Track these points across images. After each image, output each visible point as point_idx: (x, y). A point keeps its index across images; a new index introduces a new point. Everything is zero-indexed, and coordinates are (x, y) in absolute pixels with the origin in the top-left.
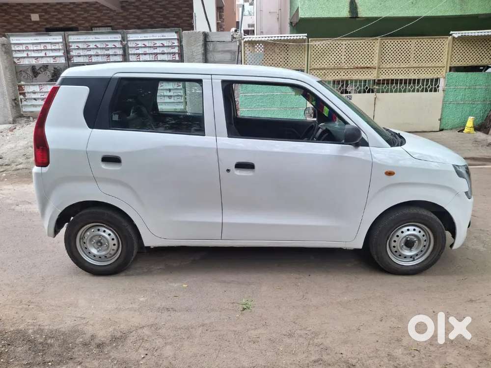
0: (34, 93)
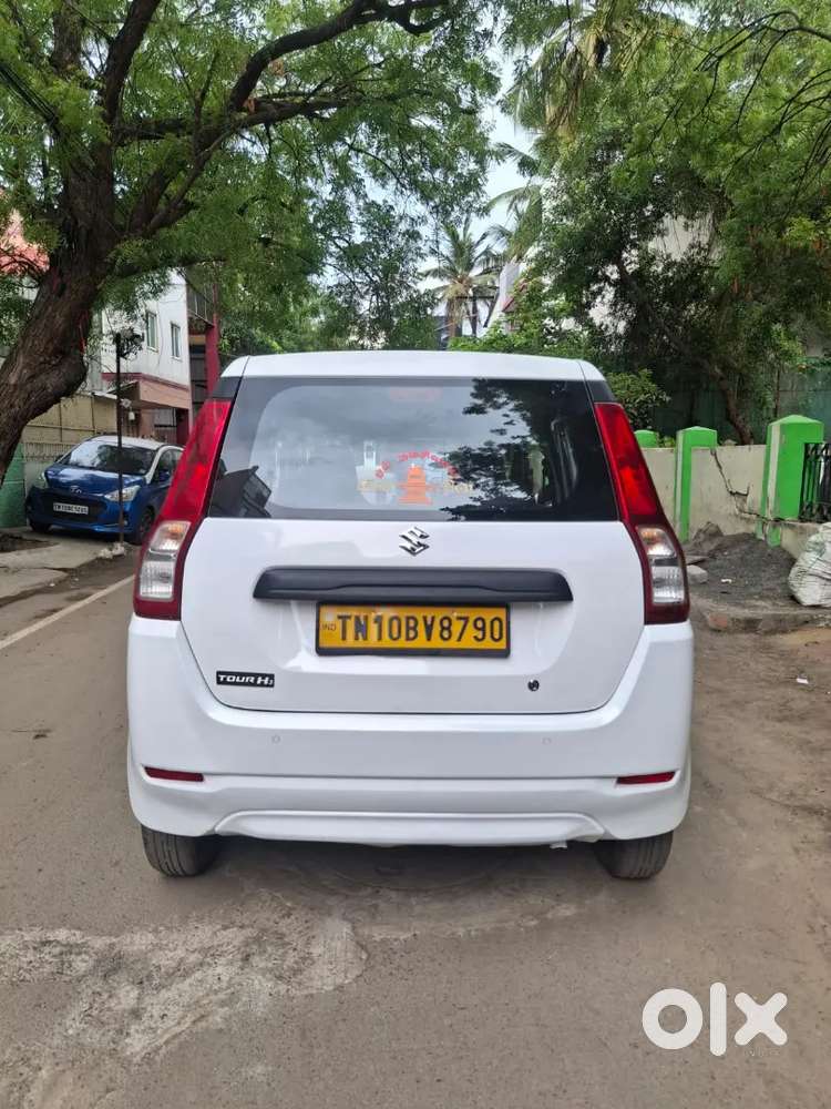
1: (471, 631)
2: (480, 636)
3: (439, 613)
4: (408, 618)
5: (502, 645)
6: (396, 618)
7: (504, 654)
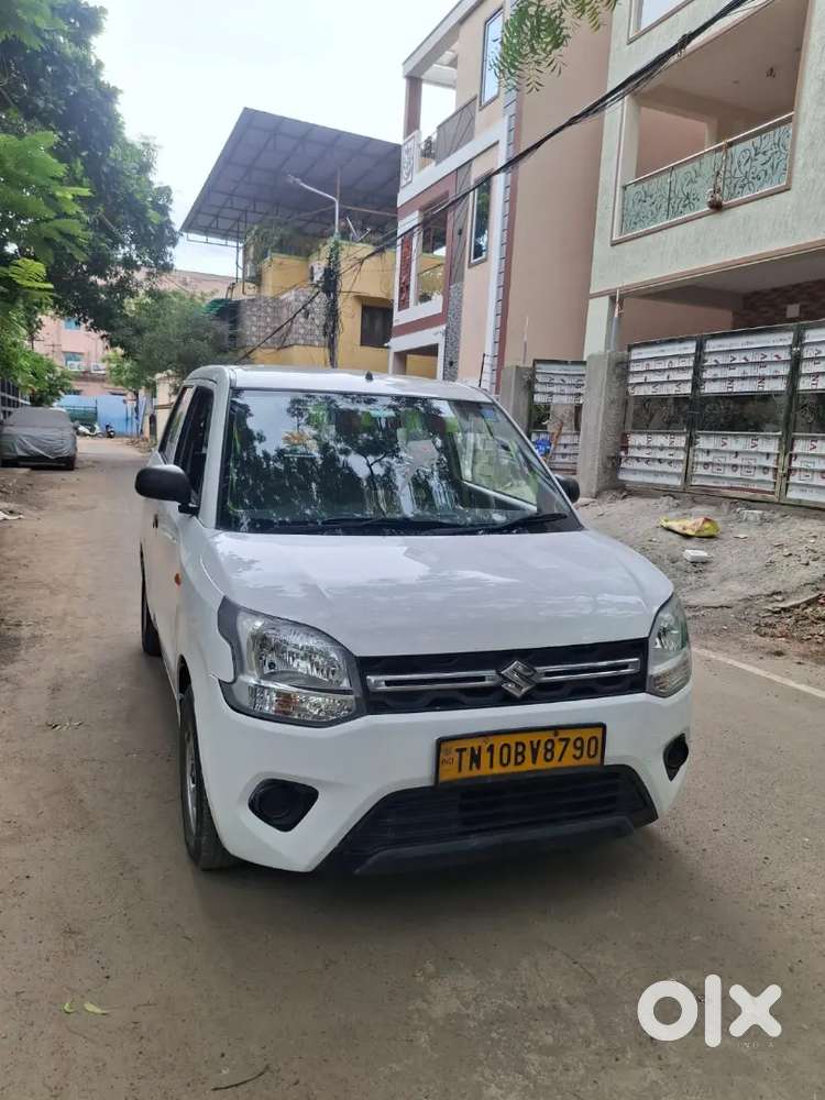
0: (662, 448)
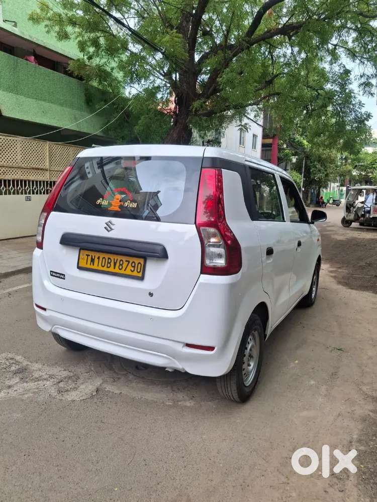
1: (130, 267)
2: (133, 270)
3: (119, 258)
4: (109, 258)
5: (140, 275)
6: (104, 258)
7: (142, 278)
